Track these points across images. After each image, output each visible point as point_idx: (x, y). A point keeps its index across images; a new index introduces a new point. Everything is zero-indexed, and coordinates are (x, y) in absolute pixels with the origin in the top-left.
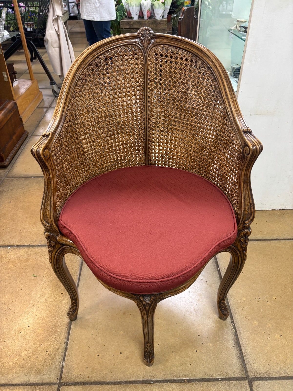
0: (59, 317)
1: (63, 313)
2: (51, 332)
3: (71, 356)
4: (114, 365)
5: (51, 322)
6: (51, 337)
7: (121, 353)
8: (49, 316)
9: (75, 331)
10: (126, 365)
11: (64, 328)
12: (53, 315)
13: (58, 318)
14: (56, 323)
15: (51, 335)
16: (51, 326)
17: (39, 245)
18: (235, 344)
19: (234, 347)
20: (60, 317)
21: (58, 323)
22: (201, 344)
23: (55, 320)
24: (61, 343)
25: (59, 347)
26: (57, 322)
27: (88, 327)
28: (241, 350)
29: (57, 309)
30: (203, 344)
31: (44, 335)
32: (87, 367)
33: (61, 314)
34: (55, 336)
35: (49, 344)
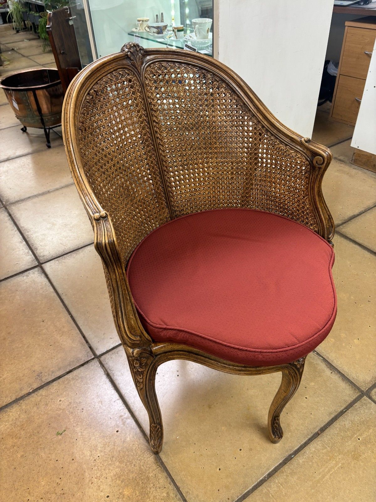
0: (137, 460)
1: (139, 452)
2: (142, 483)
3: (190, 492)
4: (244, 466)
5: (133, 472)
6: (148, 489)
7: (241, 450)
8: (123, 467)
9: (171, 462)
10: (256, 458)
11: (155, 468)
12: (128, 464)
13: (137, 463)
14: (141, 470)
15: (145, 486)
16: (136, 477)
17: (31, 391)
18: (331, 370)
19: (332, 373)
20: (139, 459)
21: (142, 467)
22: (304, 388)
23: (136, 468)
24: (166, 487)
25: (167, 493)
26: (140, 467)
27: (183, 447)
28: (339, 372)
29: (127, 453)
30: (306, 388)
31: (137, 492)
32: (219, 490)
33: (137, 455)
34: (152, 485)
35: (152, 498)
